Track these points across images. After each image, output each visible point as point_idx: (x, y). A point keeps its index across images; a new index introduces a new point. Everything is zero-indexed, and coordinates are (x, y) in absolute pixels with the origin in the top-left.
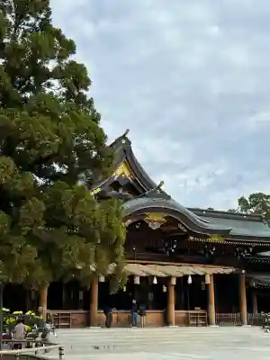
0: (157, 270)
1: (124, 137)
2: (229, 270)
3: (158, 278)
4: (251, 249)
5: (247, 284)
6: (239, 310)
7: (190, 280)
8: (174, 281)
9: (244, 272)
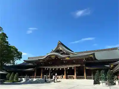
2: (79, 65)
4: (85, 59)
7: (68, 68)
8: (65, 69)
9: (84, 65)
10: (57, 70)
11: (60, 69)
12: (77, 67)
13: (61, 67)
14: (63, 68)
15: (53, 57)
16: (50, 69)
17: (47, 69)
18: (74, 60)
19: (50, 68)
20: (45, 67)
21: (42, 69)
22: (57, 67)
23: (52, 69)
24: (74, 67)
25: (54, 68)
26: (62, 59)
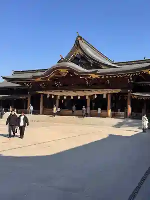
3: (81, 97)
4: (131, 79)
7: (96, 97)
8: (87, 98)
9: (129, 91)
10: (72, 98)
11: (79, 98)
13: (80, 94)
14: (85, 97)
15: (64, 72)
16: (59, 98)
17: (53, 97)
18: (108, 79)
19: (59, 94)
20: (49, 93)
21: (42, 96)
22: (72, 94)
23: (62, 97)
24: (107, 95)
25: (65, 94)
26: (82, 76)
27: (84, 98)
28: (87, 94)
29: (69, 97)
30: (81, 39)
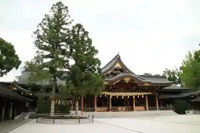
0: (129, 94)
1: (118, 55)
4: (159, 87)
5: (158, 98)
6: (155, 106)
7: (138, 97)
8: (134, 97)
9: (157, 94)
10: (123, 98)
12: (148, 95)
15: (127, 80)
16: (111, 97)
19: (112, 94)
22: (123, 94)
23: (114, 97)
24: (144, 95)
25: (117, 94)
26: (140, 84)
27: (131, 97)
28: (134, 94)
29: (120, 97)
30: (119, 56)
